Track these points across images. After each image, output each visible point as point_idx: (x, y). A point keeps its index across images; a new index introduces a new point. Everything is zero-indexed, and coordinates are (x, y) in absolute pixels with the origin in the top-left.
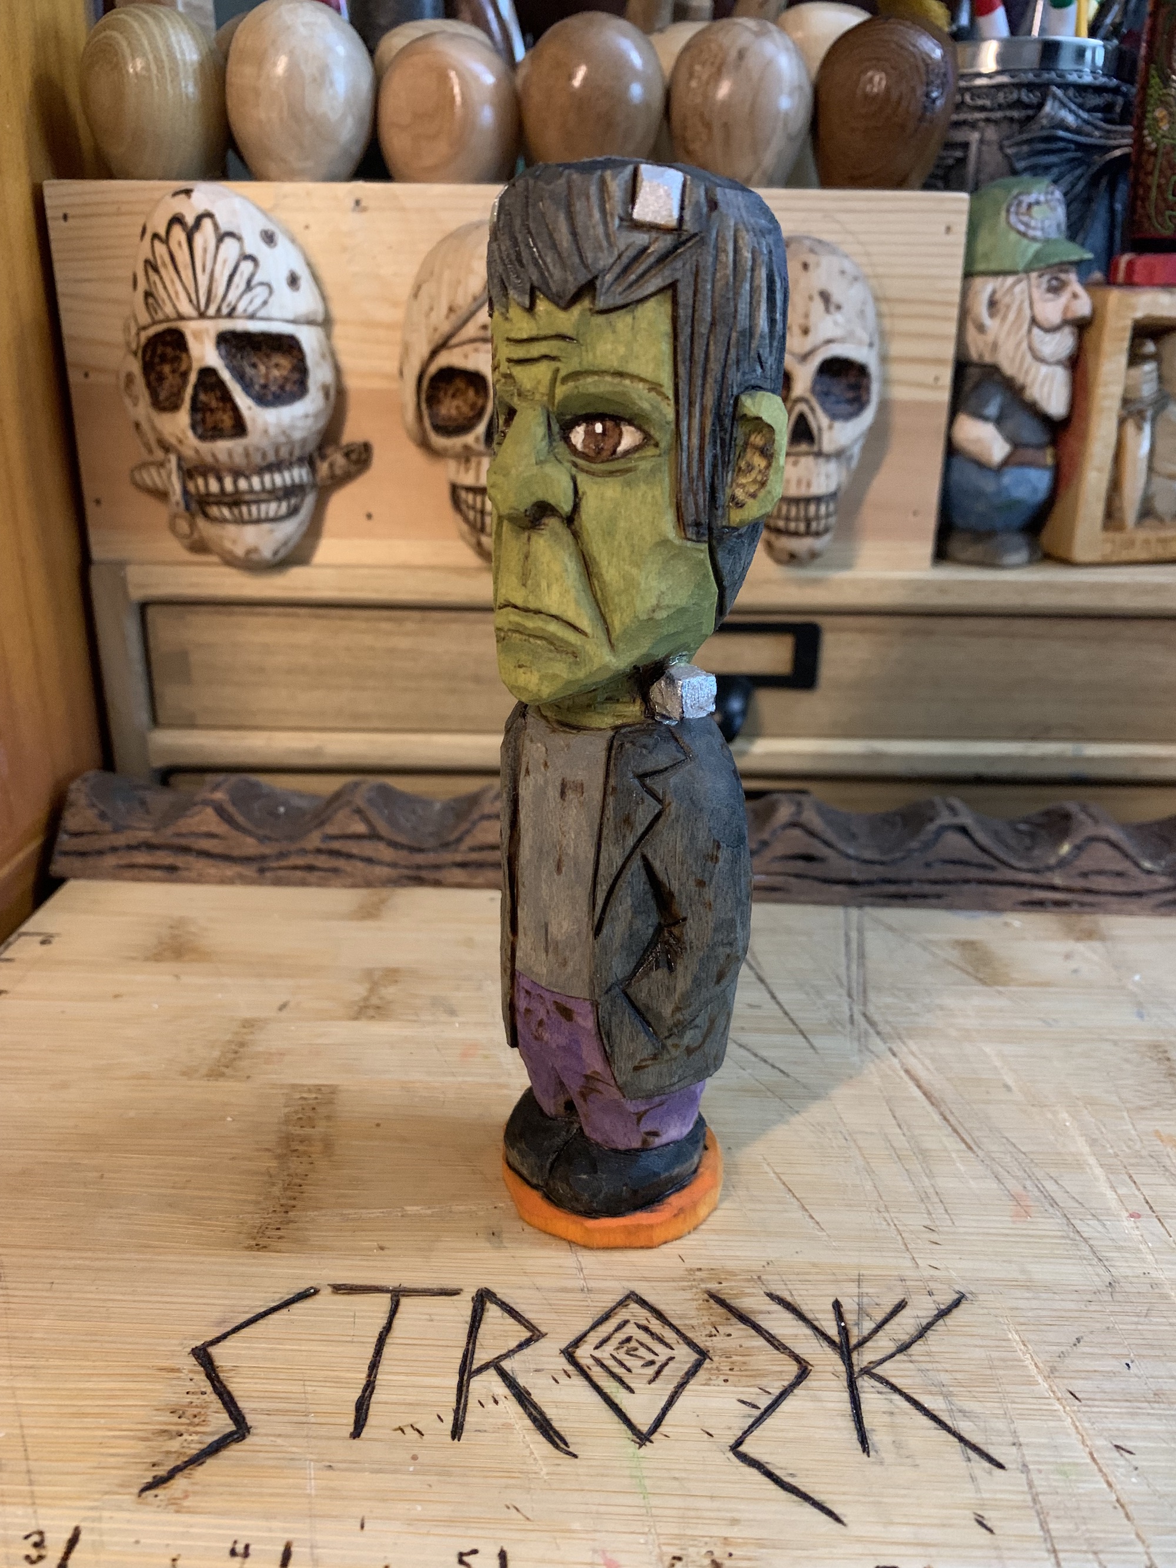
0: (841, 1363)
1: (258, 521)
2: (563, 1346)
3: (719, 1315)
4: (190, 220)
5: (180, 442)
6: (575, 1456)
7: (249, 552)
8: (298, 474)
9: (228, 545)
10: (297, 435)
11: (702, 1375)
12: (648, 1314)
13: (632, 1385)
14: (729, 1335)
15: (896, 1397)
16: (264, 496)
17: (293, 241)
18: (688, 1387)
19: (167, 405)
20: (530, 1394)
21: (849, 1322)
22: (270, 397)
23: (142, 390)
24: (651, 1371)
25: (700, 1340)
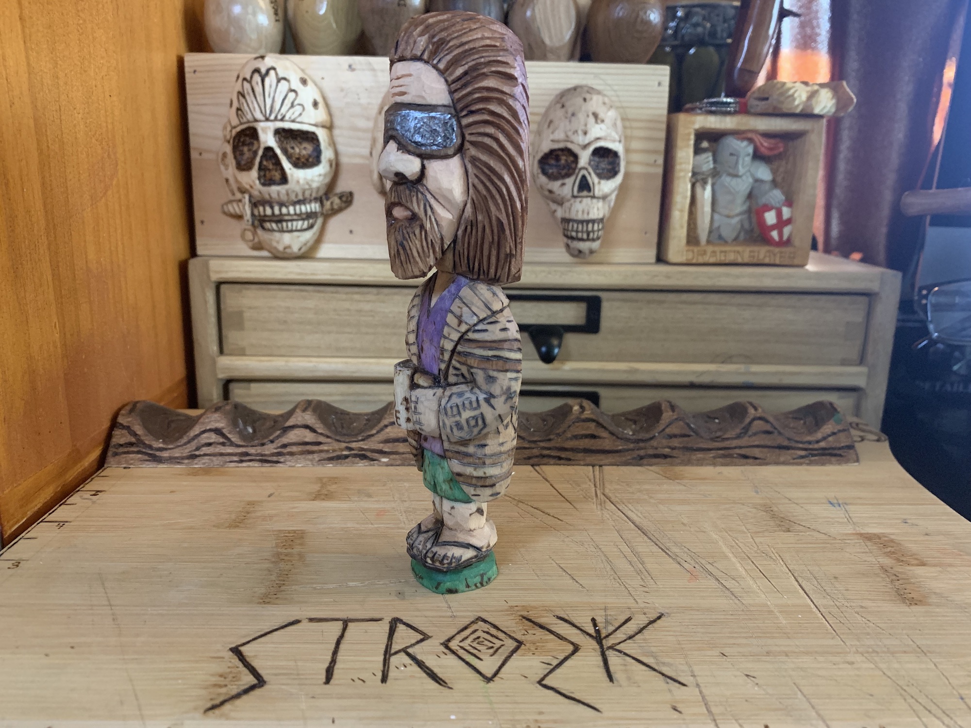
0: (596, 644)
1: (291, 231)
2: (443, 640)
3: (529, 626)
4: (263, 71)
5: (252, 187)
6: (450, 688)
7: (285, 248)
8: (314, 207)
9: (274, 244)
10: (315, 185)
11: (519, 652)
12: (489, 627)
13: (481, 657)
14: (534, 634)
15: (628, 659)
16: (295, 217)
17: (316, 85)
18: (512, 657)
19: (243, 166)
20: (424, 663)
21: (600, 627)
22: (301, 164)
23: (231, 161)
24: (492, 651)
25: (519, 637)
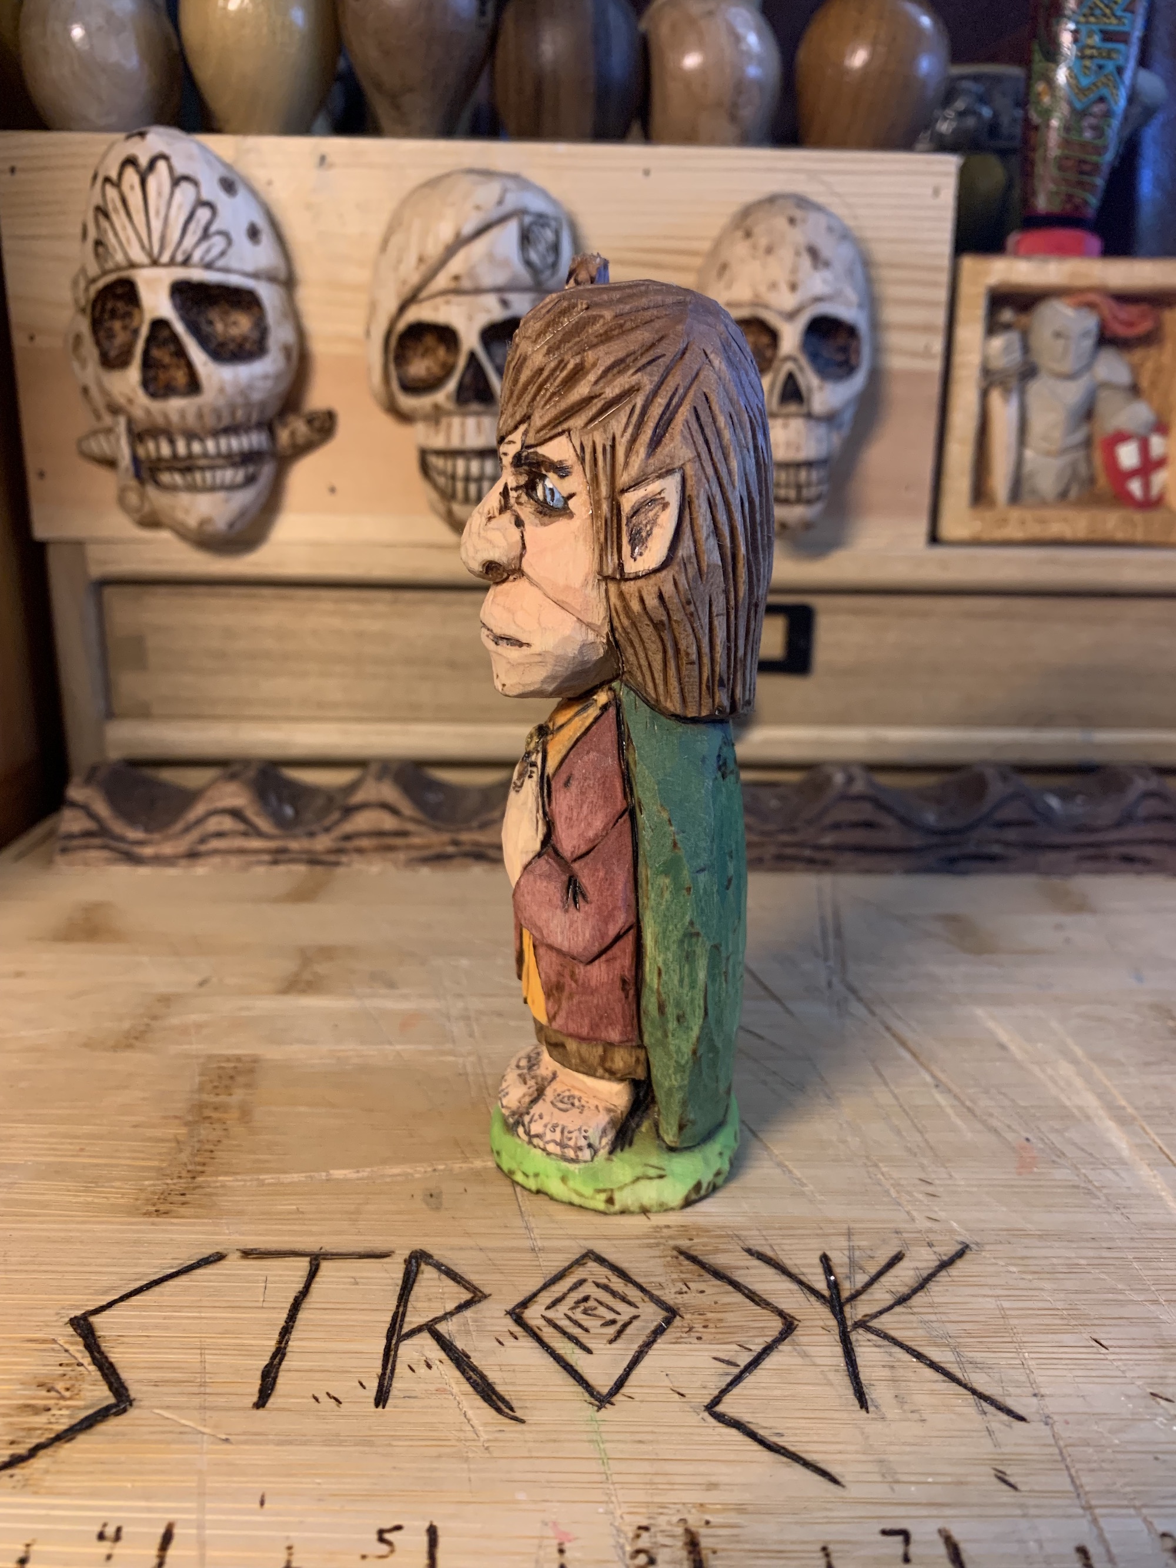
0: (831, 1316)
1: (213, 489)
2: (509, 1307)
3: (691, 1272)
4: (144, 162)
5: (130, 401)
6: (522, 1421)
7: (203, 523)
8: (257, 440)
9: (180, 515)
10: (256, 396)
11: (670, 1334)
12: (609, 1273)
13: (589, 1346)
14: (702, 1292)
15: (897, 1350)
16: (220, 462)
17: (253, 195)
18: (655, 1346)
19: (114, 361)
20: (468, 1357)
21: (839, 1276)
22: (228, 355)
23: (90, 350)
24: (612, 1330)
25: (669, 1296)
